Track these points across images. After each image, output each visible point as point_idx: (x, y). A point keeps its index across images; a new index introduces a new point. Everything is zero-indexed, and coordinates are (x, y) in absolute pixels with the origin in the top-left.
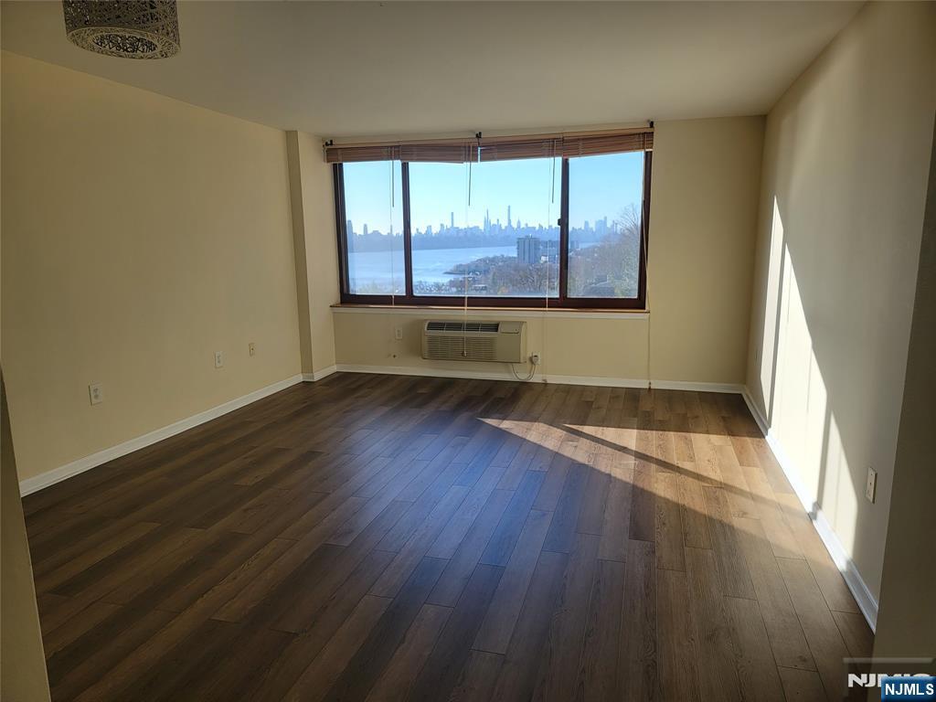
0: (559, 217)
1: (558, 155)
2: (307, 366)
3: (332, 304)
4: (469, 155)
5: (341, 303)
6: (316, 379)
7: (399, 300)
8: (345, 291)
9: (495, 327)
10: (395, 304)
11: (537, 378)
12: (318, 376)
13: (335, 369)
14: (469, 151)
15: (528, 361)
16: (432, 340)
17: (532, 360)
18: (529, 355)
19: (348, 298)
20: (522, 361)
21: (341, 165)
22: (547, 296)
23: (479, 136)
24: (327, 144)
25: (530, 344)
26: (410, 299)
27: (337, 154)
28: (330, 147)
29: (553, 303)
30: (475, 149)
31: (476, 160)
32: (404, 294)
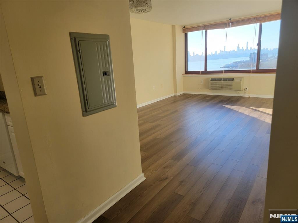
0: (258, 43)
1: (258, 22)
2: (175, 91)
3: (183, 74)
4: (227, 26)
5: (185, 74)
6: (178, 95)
7: (202, 72)
8: (187, 70)
9: (233, 79)
10: (201, 73)
11: (246, 95)
12: (178, 94)
13: (183, 92)
14: (227, 25)
15: (244, 90)
16: (212, 84)
17: (245, 90)
18: (244, 88)
19: (187, 73)
20: (241, 90)
21: (187, 33)
22: (251, 69)
23: (230, 19)
24: (183, 28)
25: (244, 84)
26: (206, 72)
27: (186, 30)
28: (184, 28)
29: (254, 71)
30: (229, 24)
31: (229, 27)
32: (204, 70)
